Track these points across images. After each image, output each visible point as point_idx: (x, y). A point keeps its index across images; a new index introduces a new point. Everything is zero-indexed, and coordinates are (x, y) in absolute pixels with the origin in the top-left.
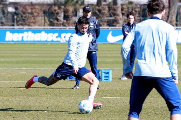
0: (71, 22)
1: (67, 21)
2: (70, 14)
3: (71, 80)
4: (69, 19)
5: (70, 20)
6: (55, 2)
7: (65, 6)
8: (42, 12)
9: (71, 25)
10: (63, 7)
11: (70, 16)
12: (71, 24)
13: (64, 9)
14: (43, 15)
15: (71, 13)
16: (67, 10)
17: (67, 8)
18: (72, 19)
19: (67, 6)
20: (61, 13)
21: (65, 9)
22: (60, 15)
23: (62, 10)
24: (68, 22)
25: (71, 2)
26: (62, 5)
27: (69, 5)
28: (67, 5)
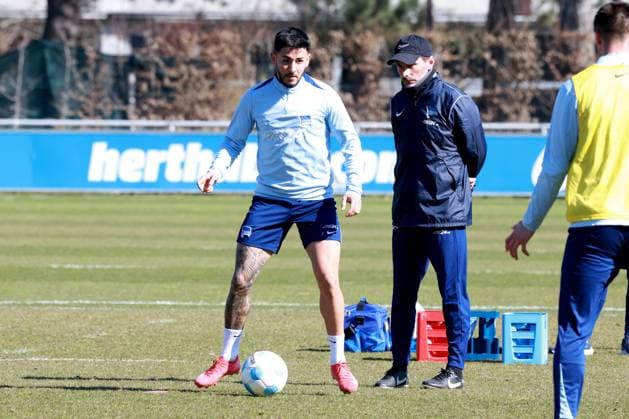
0: (373, 100)
1: (355, 98)
2: (369, 67)
3: (368, 355)
4: (363, 89)
5: (367, 92)
6: (302, 14)
7: (347, 33)
8: (248, 58)
9: (371, 116)
10: (338, 35)
11: (371, 77)
12: (372, 110)
13: (343, 42)
14: (253, 69)
15: (373, 64)
16: (358, 47)
17: (358, 40)
18: (378, 88)
19: (358, 34)
20: (332, 60)
21: (349, 45)
22: (326, 70)
23: (336, 49)
24: (362, 100)
25: (374, 14)
26: (337, 28)
27: (365, 28)
28: (359, 26)
